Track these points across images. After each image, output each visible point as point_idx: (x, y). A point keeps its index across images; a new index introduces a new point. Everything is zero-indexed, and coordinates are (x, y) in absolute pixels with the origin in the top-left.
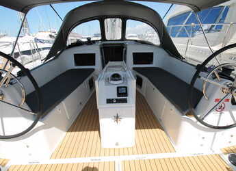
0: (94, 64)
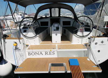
0: (48, 25)
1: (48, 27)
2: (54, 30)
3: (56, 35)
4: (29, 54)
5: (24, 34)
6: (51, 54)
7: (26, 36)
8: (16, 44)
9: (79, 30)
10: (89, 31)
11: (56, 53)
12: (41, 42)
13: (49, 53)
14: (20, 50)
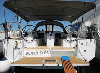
1: (43, 38)
2: (49, 36)
3: (50, 40)
4: (27, 53)
5: (25, 38)
6: (45, 53)
7: (26, 40)
8: (17, 43)
9: (68, 36)
10: (75, 37)
11: (49, 52)
12: (38, 46)
13: (43, 53)
14: (19, 48)
